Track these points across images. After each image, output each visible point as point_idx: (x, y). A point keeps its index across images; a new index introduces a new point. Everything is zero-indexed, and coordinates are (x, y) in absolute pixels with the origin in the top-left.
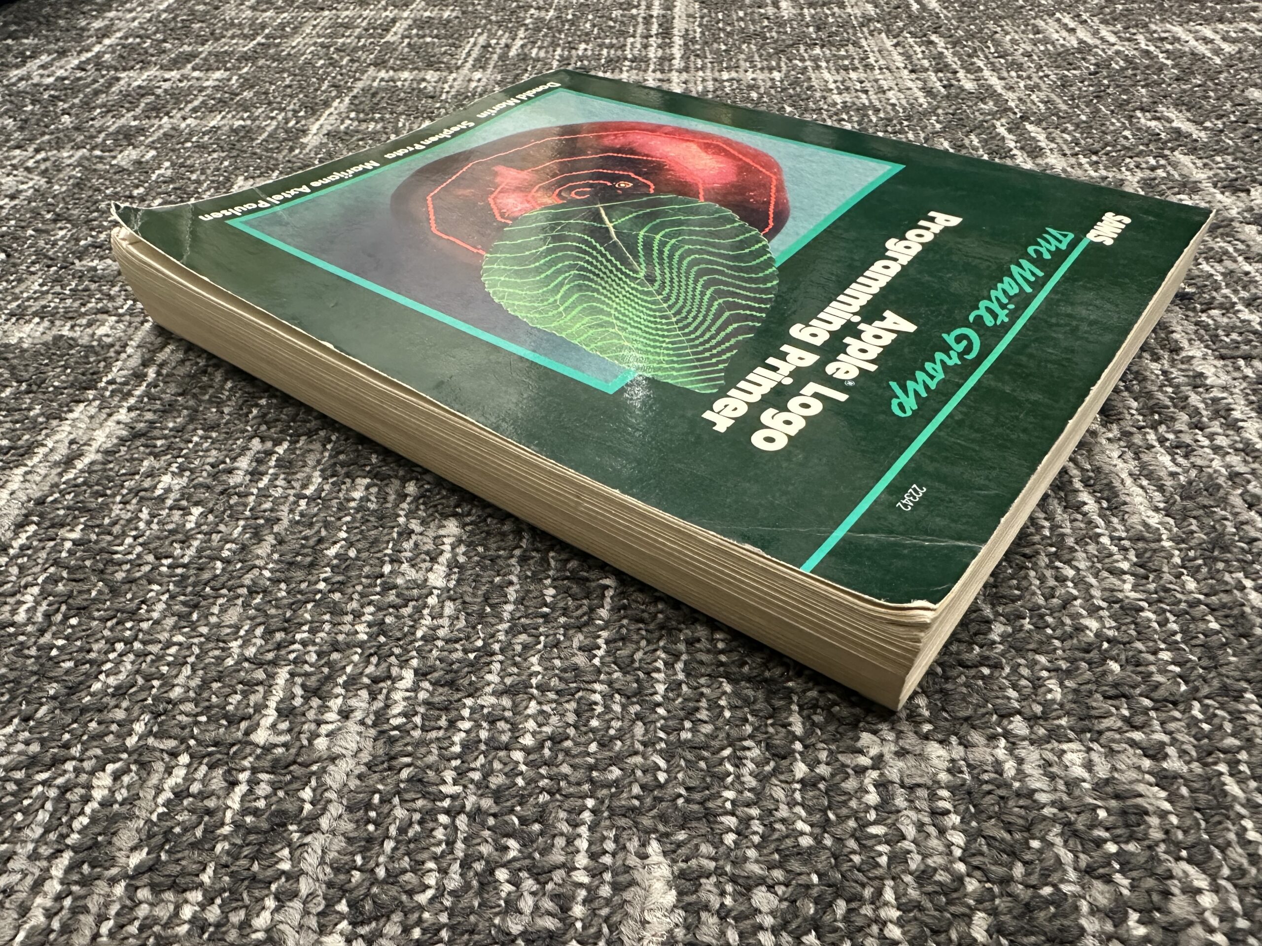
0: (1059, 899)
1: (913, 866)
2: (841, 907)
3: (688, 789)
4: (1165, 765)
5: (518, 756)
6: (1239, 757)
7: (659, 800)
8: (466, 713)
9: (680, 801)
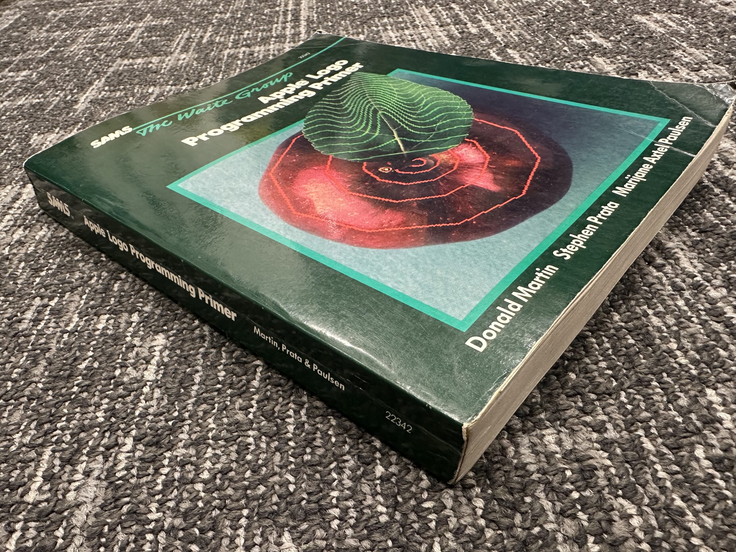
0: (544, 535)
1: (451, 526)
3: (309, 494)
4: (606, 435)
6: (651, 424)
7: (290, 503)
9: (304, 502)
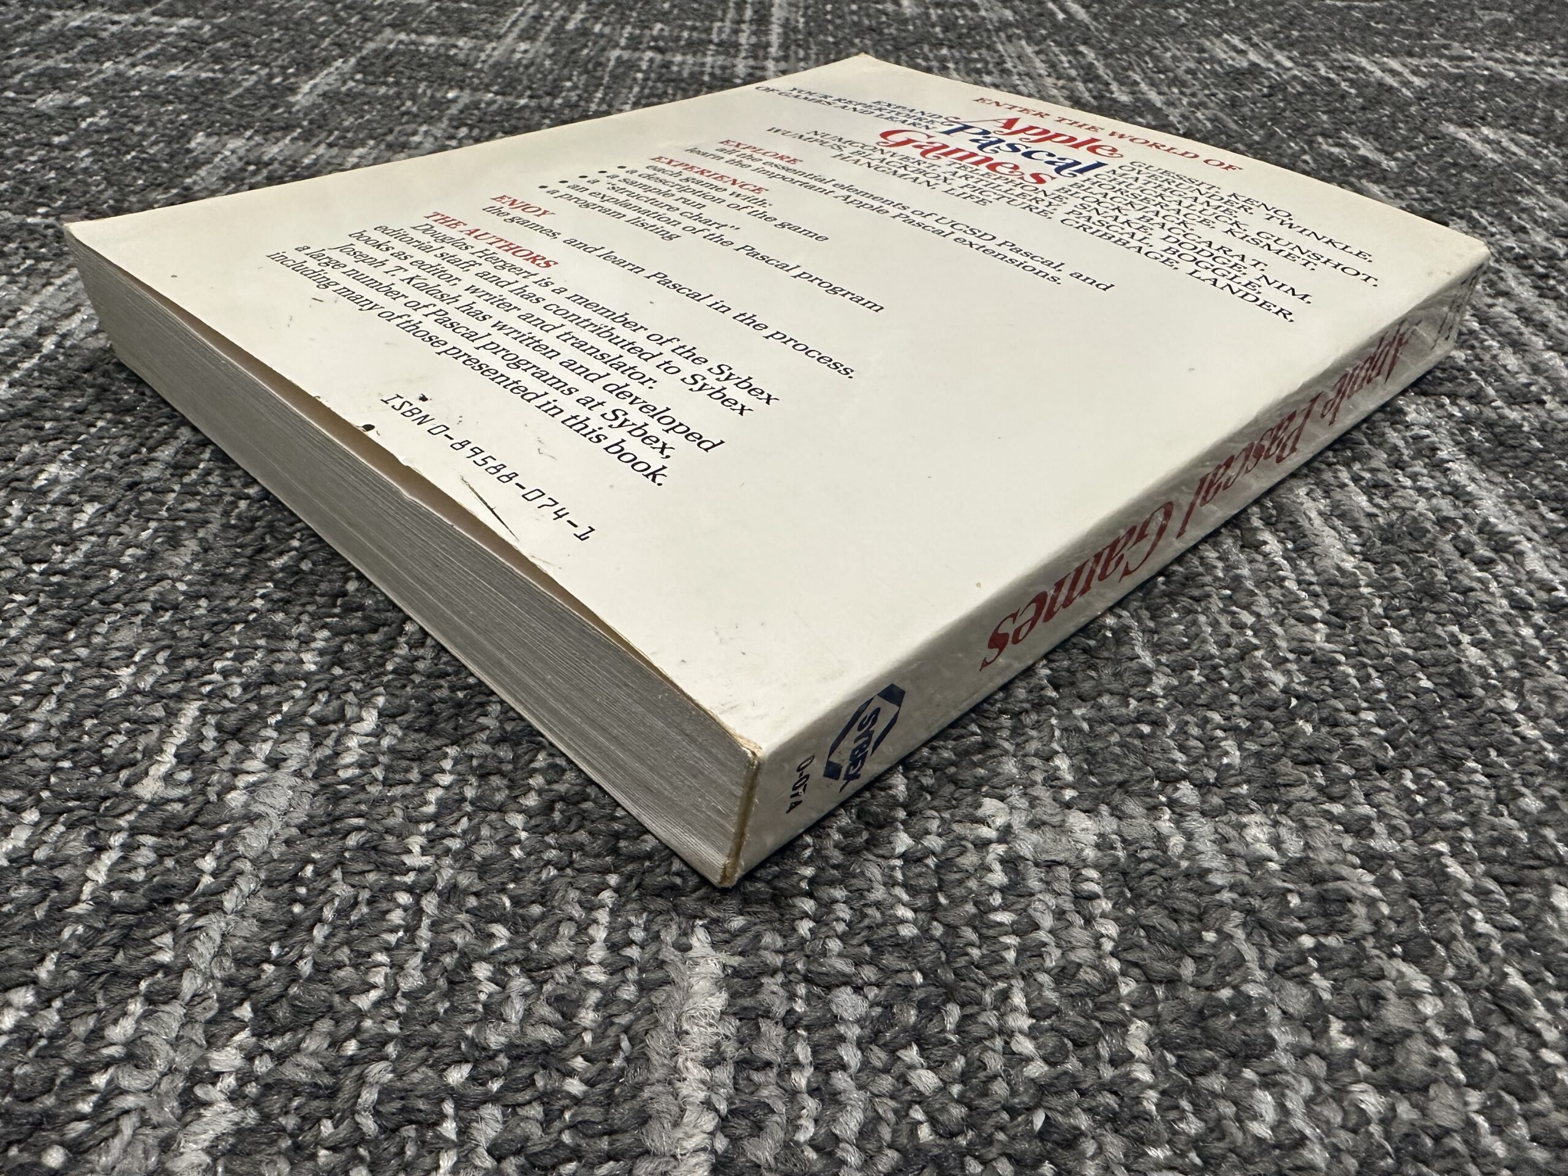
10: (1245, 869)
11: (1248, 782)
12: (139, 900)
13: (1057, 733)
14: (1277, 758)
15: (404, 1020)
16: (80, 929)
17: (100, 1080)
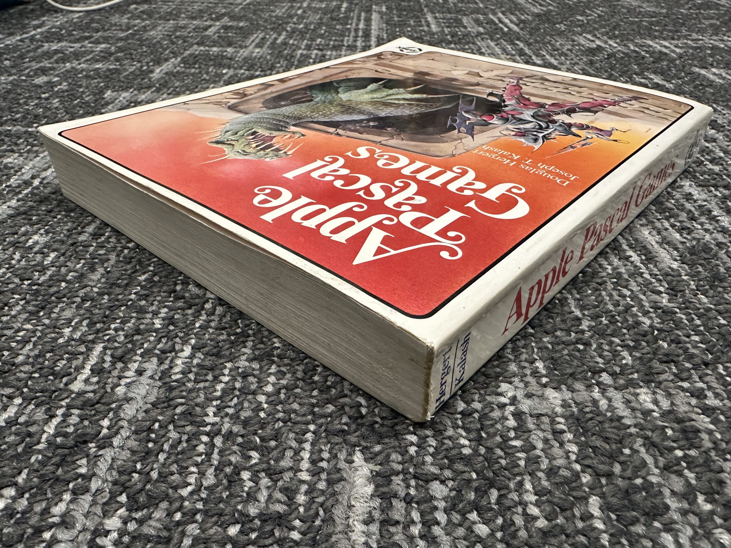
2: (494, 494)
5: (262, 398)
8: (226, 371)
10: (641, 416)
11: (637, 372)
12: (71, 442)
13: (536, 350)
14: (651, 360)
15: (205, 501)
16: (40, 457)
17: (47, 535)
